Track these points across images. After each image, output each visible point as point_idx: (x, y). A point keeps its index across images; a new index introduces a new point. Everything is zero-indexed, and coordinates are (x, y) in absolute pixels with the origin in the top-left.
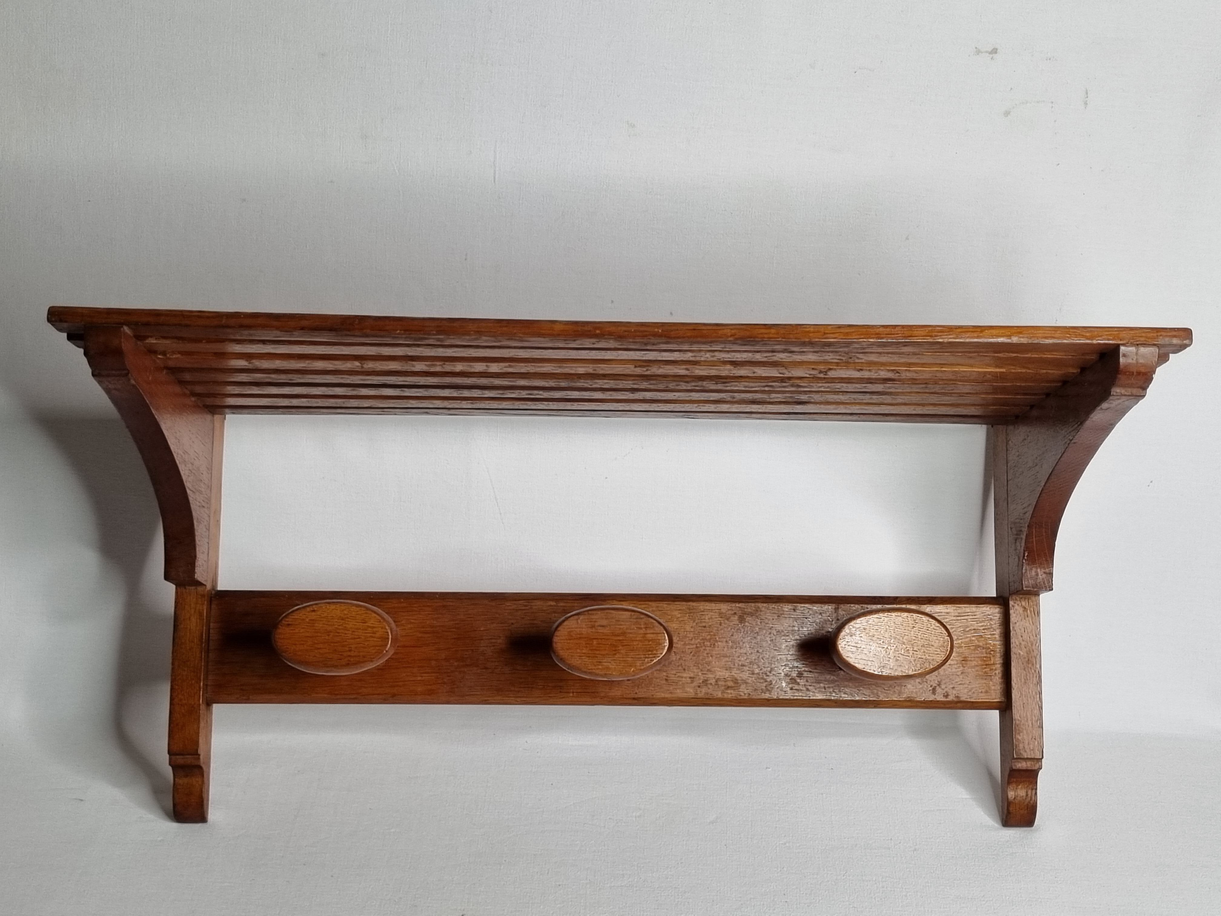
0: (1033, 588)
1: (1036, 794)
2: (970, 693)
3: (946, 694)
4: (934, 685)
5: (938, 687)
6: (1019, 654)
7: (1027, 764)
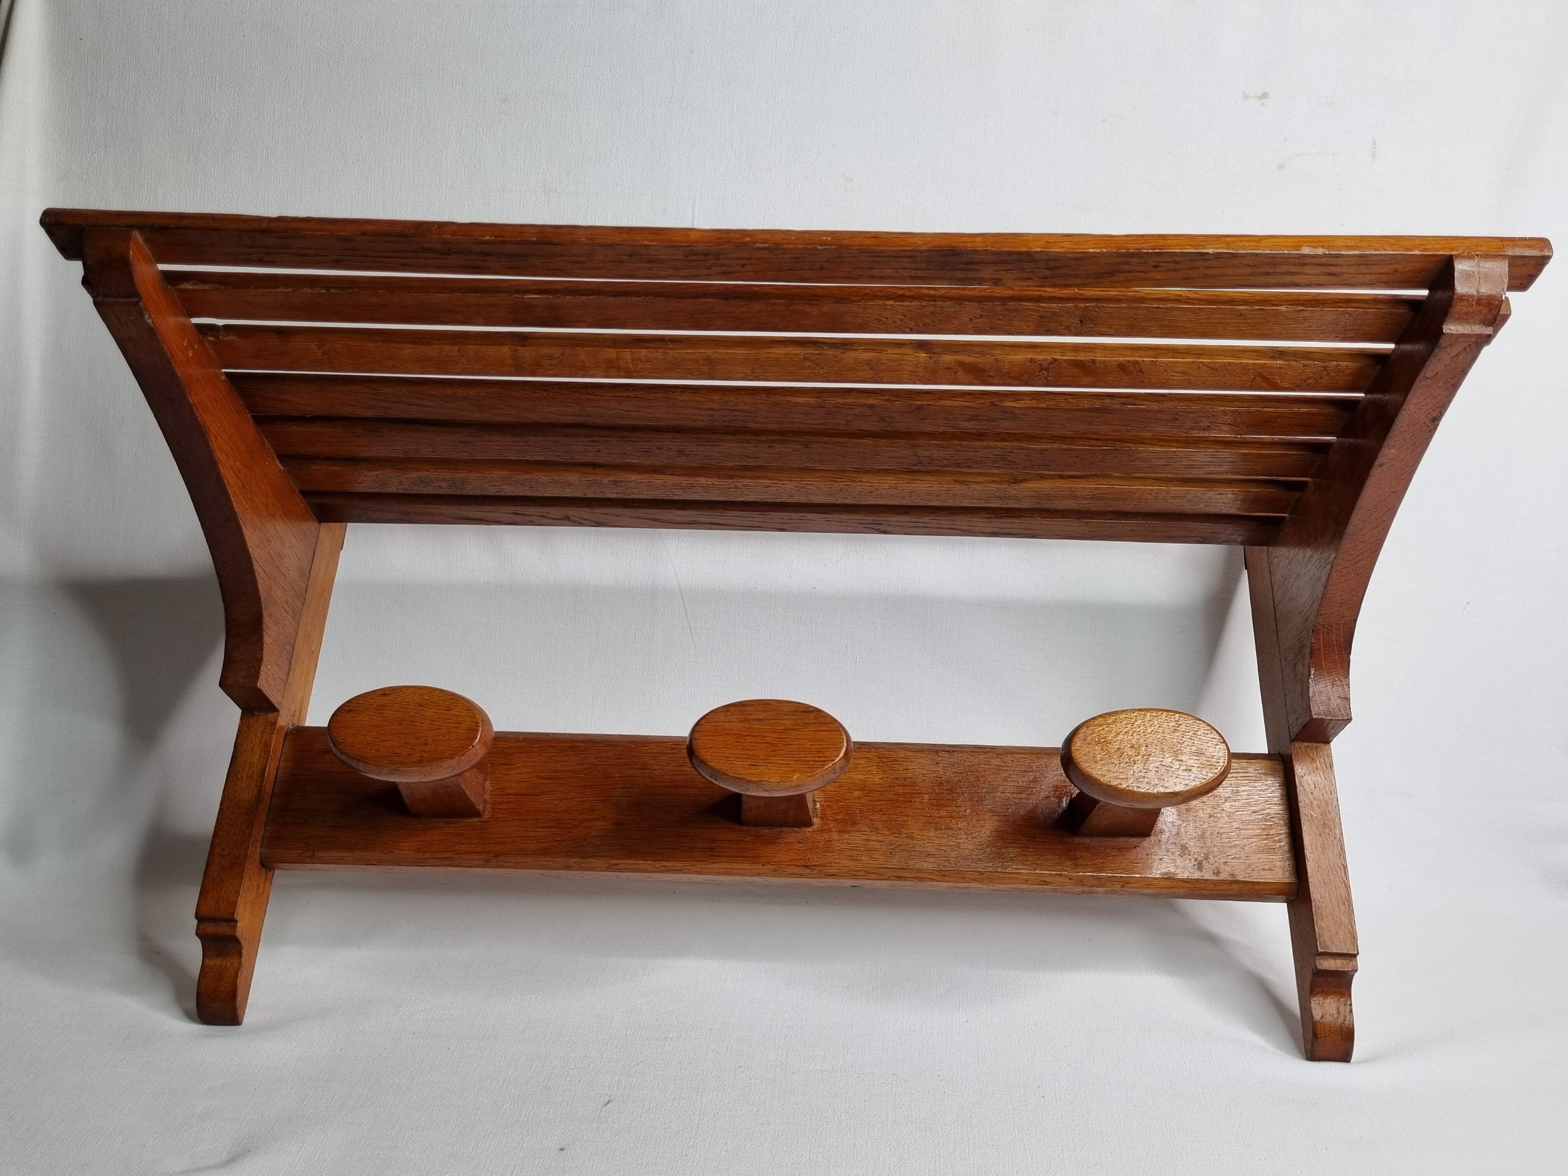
0: (1325, 715)
1: (1351, 1011)
2: (1249, 871)
3: (1216, 871)
4: (1200, 858)
5: (1204, 862)
6: (1312, 816)
7: (1336, 963)
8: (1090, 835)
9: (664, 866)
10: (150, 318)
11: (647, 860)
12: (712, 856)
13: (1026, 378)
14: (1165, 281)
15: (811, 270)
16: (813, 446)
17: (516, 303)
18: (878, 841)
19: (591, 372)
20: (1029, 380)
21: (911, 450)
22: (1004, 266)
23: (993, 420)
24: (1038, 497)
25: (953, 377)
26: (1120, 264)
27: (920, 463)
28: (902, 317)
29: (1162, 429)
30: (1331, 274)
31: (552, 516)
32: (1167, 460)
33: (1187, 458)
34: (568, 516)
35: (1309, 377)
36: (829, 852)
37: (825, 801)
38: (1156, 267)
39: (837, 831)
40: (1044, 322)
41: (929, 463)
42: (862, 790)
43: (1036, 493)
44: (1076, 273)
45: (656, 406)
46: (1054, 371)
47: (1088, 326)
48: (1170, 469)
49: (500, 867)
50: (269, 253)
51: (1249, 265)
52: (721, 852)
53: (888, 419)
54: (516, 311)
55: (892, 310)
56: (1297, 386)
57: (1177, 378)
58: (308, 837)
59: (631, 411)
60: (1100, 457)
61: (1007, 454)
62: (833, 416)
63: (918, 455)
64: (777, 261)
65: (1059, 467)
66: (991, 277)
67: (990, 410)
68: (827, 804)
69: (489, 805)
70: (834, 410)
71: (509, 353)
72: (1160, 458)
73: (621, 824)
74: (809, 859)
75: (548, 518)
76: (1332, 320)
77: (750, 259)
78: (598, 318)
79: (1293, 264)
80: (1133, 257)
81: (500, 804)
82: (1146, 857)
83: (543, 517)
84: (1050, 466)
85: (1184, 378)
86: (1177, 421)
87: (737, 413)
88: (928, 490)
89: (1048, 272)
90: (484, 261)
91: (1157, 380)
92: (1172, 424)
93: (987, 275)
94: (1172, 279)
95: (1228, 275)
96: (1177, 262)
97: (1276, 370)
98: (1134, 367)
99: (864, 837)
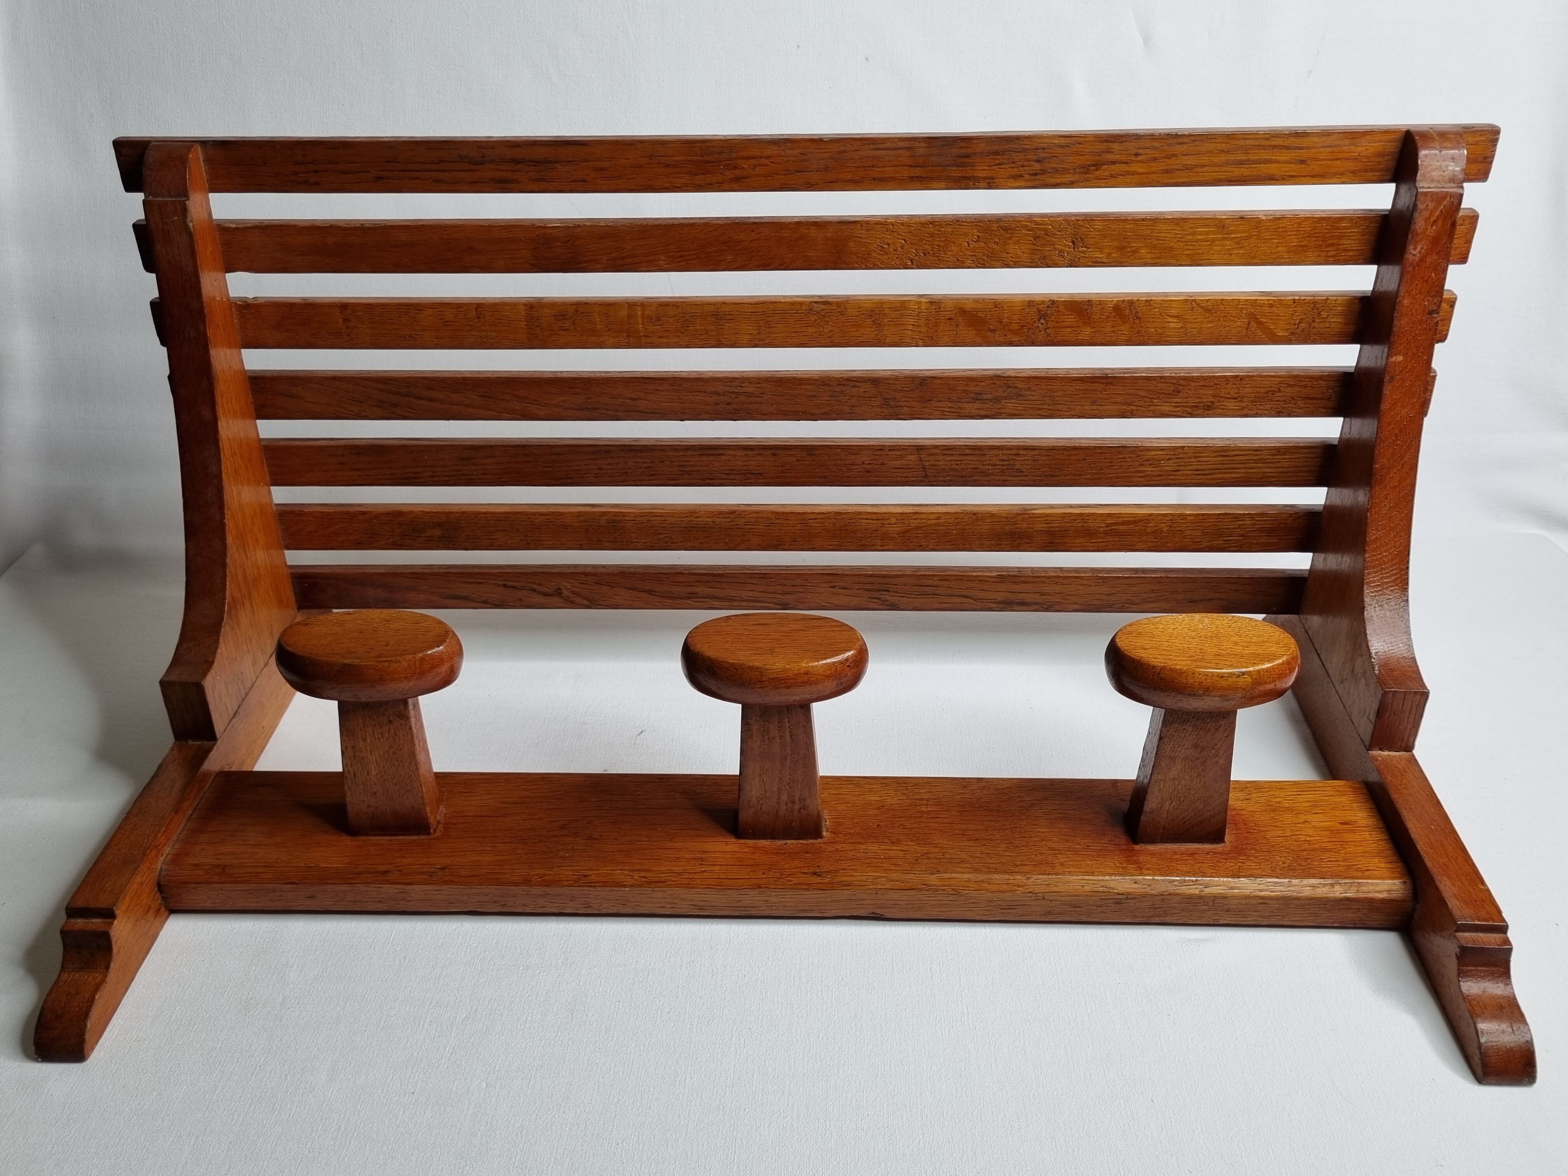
8: (1152, 842)
10: (192, 222)
13: (1026, 330)
14: (1148, 175)
15: (817, 171)
16: (818, 452)
17: (538, 236)
18: (900, 850)
19: (601, 339)
20: (1029, 334)
21: (917, 456)
22: (996, 159)
23: (997, 400)
24: (1050, 533)
25: (955, 333)
26: (1103, 152)
27: (926, 476)
28: (903, 241)
29: (1167, 408)
30: (1300, 160)
31: (545, 590)
32: (1176, 463)
33: (1196, 457)
34: (559, 589)
35: (1302, 319)
36: (843, 860)
37: (836, 818)
38: (1137, 155)
39: (850, 843)
40: (1038, 246)
41: (935, 477)
42: (878, 809)
43: (1047, 526)
44: (1064, 166)
45: (662, 391)
46: (1053, 319)
47: (1081, 249)
48: (1181, 478)
49: (445, 883)
50: (316, 172)
51: (1223, 151)
52: (713, 862)
53: (892, 403)
54: (536, 248)
55: (893, 231)
56: (1292, 333)
57: (1173, 325)
58: (221, 854)
59: (637, 399)
60: (1109, 461)
61: (1013, 457)
62: (838, 398)
63: (925, 463)
64: (786, 159)
65: (1068, 477)
66: (985, 175)
67: (993, 384)
68: (839, 820)
69: (441, 826)
70: (838, 389)
71: (524, 312)
72: (1169, 459)
73: (595, 839)
74: (819, 867)
75: (539, 593)
76: (1311, 230)
77: (761, 157)
78: (613, 255)
79: (1264, 147)
80: (1114, 142)
81: (455, 824)
82: (1224, 861)
83: (534, 590)
84: (1058, 476)
85: (1180, 325)
86: (1180, 395)
87: (742, 398)
88: (936, 525)
89: (1037, 166)
90: (514, 171)
91: (1153, 330)
92: (1176, 400)
93: (981, 172)
94: (1154, 173)
95: (1205, 166)
96: (1156, 148)
97: (1268, 310)
98: (1130, 309)
99: (884, 847)
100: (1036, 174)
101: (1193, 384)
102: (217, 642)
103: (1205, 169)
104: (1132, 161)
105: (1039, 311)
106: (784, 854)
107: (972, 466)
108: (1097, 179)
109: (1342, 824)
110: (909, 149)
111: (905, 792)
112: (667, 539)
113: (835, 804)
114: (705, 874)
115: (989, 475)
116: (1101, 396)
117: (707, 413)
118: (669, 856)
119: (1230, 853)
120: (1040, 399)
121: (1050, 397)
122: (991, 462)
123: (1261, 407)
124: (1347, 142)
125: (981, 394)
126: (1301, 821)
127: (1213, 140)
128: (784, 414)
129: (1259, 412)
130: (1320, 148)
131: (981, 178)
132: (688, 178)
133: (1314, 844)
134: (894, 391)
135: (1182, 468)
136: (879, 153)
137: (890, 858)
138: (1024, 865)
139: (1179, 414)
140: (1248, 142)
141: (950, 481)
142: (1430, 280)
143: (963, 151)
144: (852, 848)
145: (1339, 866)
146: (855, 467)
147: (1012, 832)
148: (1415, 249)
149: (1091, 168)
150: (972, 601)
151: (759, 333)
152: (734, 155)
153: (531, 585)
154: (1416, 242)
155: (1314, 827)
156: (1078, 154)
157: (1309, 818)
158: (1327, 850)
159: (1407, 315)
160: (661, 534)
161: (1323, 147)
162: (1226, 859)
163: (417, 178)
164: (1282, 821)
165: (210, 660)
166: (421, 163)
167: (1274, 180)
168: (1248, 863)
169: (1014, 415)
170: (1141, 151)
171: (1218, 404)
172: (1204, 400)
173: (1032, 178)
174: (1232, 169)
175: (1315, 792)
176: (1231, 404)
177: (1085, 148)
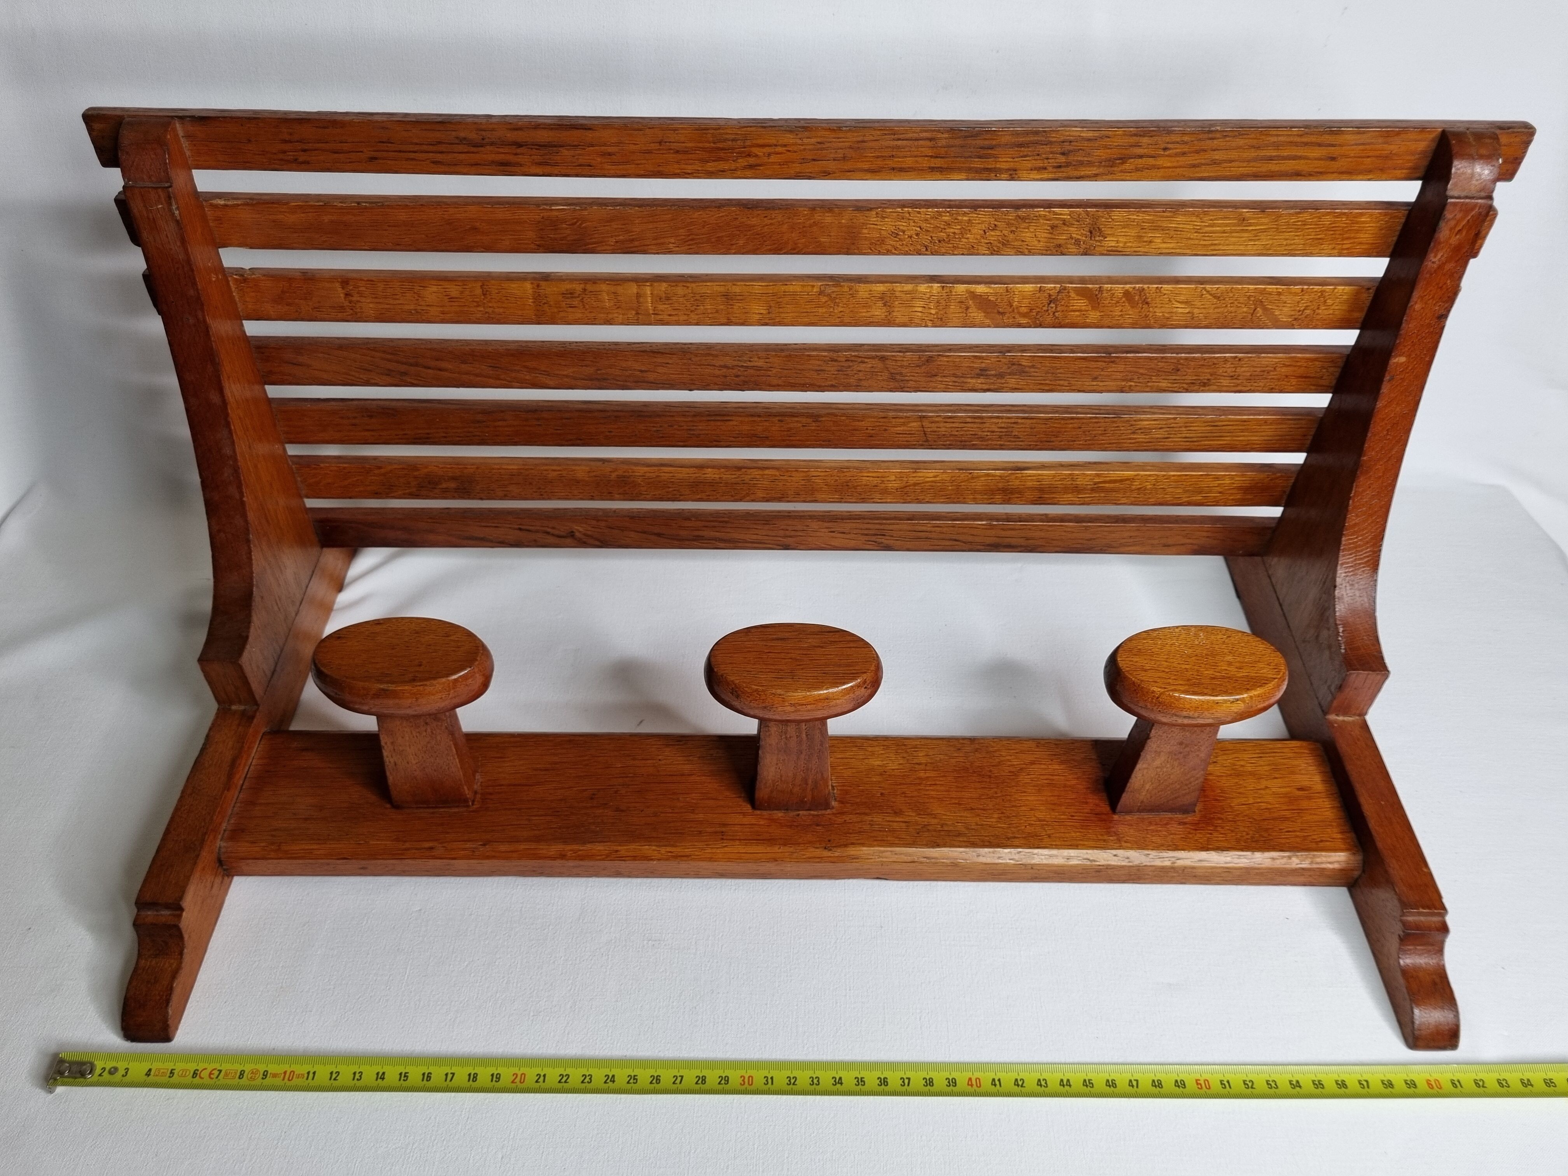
8: (1129, 812)
9: (671, 852)
10: (178, 208)
11: (652, 845)
12: (722, 839)
13: (1035, 314)
14: (1174, 169)
15: (834, 160)
16: (823, 419)
17: (543, 218)
18: (902, 822)
19: (610, 316)
20: (1038, 317)
21: (919, 423)
22: (1020, 151)
23: (1001, 376)
24: (1041, 490)
25: (965, 315)
26: (1131, 146)
27: (927, 441)
28: (919, 229)
29: (1164, 385)
30: (1331, 157)
31: (556, 532)
32: (1167, 431)
33: (1186, 427)
34: (572, 532)
35: (1307, 306)
36: (851, 833)
37: (843, 786)
38: (1165, 149)
39: (857, 813)
40: (1055, 235)
41: (935, 441)
42: (881, 775)
43: (1038, 483)
44: (1089, 159)
45: (672, 364)
46: (1062, 303)
47: (1097, 238)
48: (1169, 444)
49: (488, 858)
50: (304, 151)
51: (1253, 147)
52: (733, 836)
53: (898, 377)
54: (542, 229)
55: (909, 219)
56: (1295, 319)
57: (1180, 310)
58: (275, 830)
59: (646, 371)
60: (1103, 429)
61: (1012, 425)
62: (845, 373)
63: (926, 429)
64: (803, 147)
65: (1062, 443)
66: (1007, 167)
67: (998, 361)
68: (845, 788)
69: (478, 796)
70: (846, 364)
71: (531, 290)
72: (1161, 428)
73: (622, 811)
74: (829, 841)
75: (553, 535)
76: (1330, 224)
77: (776, 145)
78: (621, 237)
79: (1296, 144)
80: (1144, 136)
81: (491, 794)
82: (1194, 832)
83: (548, 533)
84: (1053, 442)
85: (1187, 310)
86: (1179, 373)
87: (751, 371)
88: (932, 482)
89: (1062, 159)
90: (516, 154)
91: (1161, 314)
92: (1174, 377)
93: (1004, 163)
94: (1180, 167)
95: (1233, 161)
96: (1186, 143)
97: (1276, 297)
98: (1140, 295)
99: (888, 819)
100: (1060, 167)
101: (1192, 363)
102: (249, 616)
103: (1233, 164)
104: (1160, 156)
105: (1050, 296)
106: (797, 826)
107: (971, 433)
108: (1121, 171)
109: (1299, 789)
110: (931, 140)
111: (905, 755)
112: (675, 492)
113: (842, 769)
114: (726, 849)
115: (988, 440)
116: (1102, 373)
117: (716, 384)
118: (692, 829)
119: (1198, 823)
120: (1044, 375)
121: (1053, 373)
122: (990, 430)
123: (1256, 384)
124: (1380, 140)
125: (986, 370)
126: (1263, 787)
127: (1245, 136)
128: (792, 386)
129: (1252, 388)
130: (1353, 145)
131: (1003, 169)
132: (700, 164)
133: (1274, 812)
134: (902, 366)
135: (1172, 436)
136: (899, 143)
137: (894, 831)
138: (1015, 837)
139: (1176, 389)
140: (1281, 139)
141: (950, 445)
142: (1444, 286)
143: (987, 142)
144: (859, 819)
145: (1297, 836)
146: (858, 432)
147: (1003, 800)
148: (1435, 257)
149: (1118, 161)
150: (962, 544)
151: (769, 313)
152: (748, 143)
153: (543, 529)
154: (1438, 251)
155: (1274, 794)
156: (1106, 147)
157: (1269, 783)
158: (1286, 819)
159: (1416, 319)
160: (669, 487)
161: (1356, 145)
162: (1196, 830)
163: (413, 159)
164: (1245, 787)
165: (244, 634)
166: (417, 144)
167: (1301, 175)
168: (1215, 834)
169: (1016, 389)
170: (1170, 146)
171: (1214, 381)
172: (1201, 378)
173: (1055, 170)
174: (1259, 165)
175: (1274, 754)
176: (1225, 382)
177: (1114, 142)
